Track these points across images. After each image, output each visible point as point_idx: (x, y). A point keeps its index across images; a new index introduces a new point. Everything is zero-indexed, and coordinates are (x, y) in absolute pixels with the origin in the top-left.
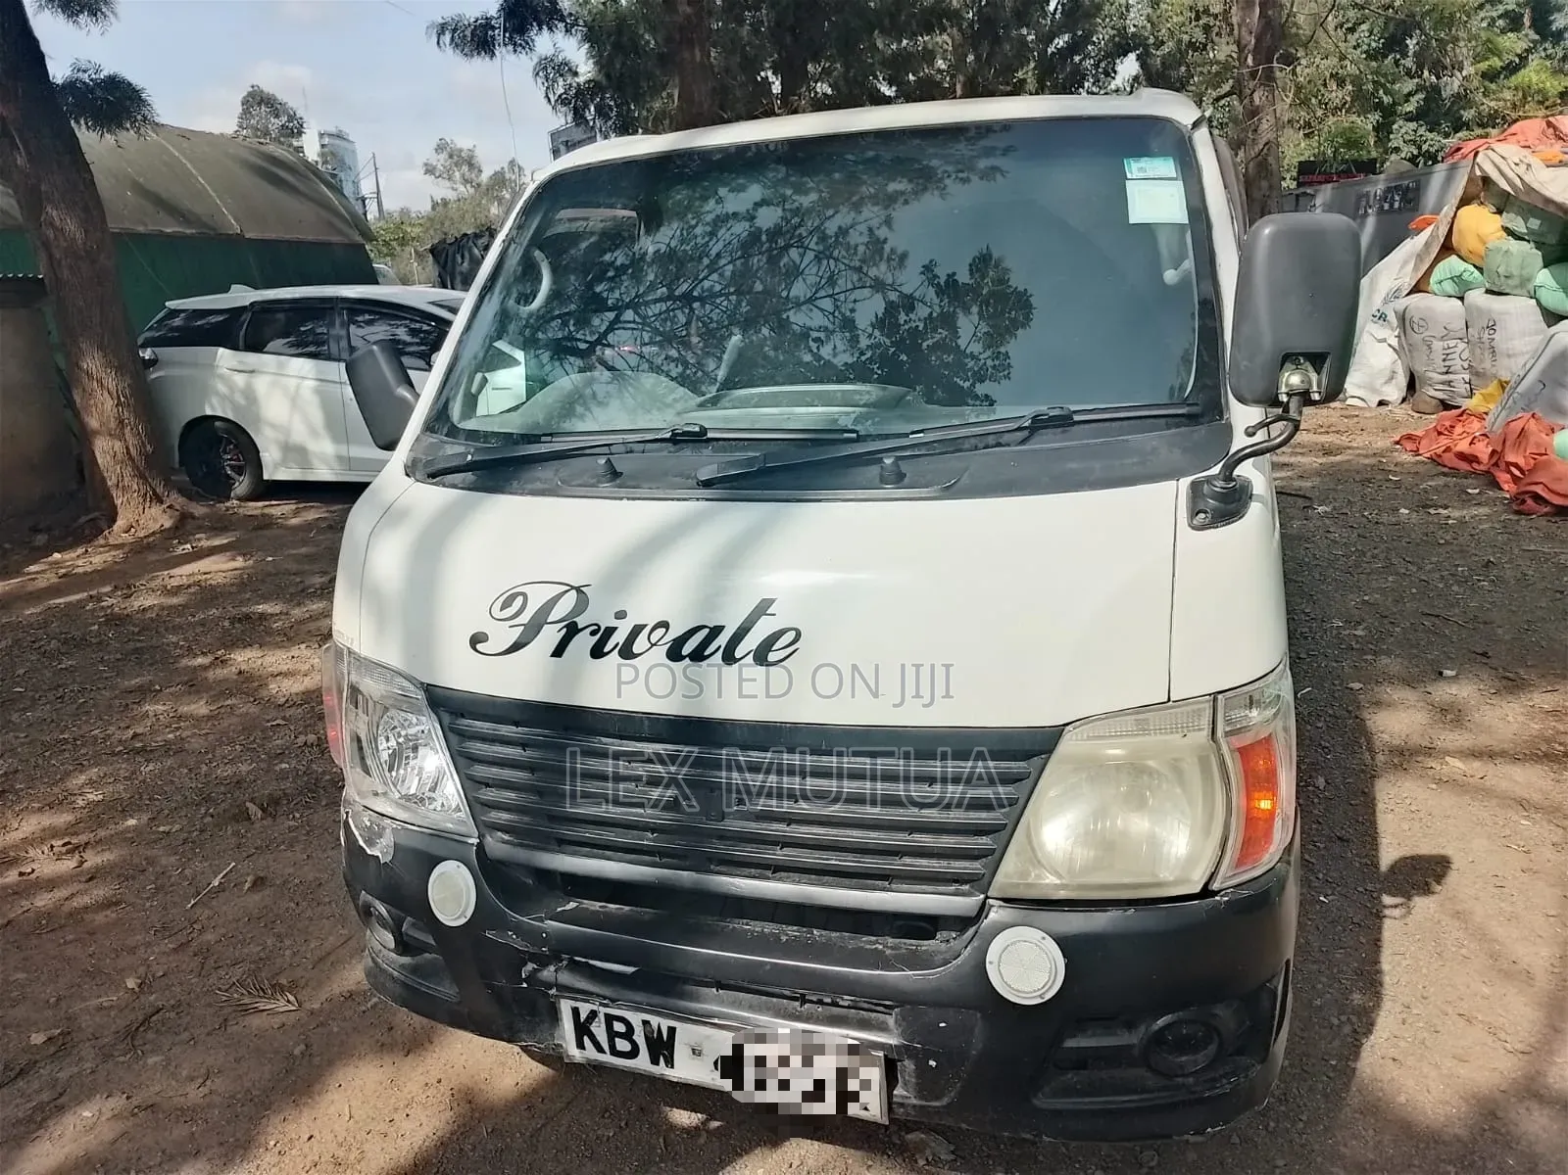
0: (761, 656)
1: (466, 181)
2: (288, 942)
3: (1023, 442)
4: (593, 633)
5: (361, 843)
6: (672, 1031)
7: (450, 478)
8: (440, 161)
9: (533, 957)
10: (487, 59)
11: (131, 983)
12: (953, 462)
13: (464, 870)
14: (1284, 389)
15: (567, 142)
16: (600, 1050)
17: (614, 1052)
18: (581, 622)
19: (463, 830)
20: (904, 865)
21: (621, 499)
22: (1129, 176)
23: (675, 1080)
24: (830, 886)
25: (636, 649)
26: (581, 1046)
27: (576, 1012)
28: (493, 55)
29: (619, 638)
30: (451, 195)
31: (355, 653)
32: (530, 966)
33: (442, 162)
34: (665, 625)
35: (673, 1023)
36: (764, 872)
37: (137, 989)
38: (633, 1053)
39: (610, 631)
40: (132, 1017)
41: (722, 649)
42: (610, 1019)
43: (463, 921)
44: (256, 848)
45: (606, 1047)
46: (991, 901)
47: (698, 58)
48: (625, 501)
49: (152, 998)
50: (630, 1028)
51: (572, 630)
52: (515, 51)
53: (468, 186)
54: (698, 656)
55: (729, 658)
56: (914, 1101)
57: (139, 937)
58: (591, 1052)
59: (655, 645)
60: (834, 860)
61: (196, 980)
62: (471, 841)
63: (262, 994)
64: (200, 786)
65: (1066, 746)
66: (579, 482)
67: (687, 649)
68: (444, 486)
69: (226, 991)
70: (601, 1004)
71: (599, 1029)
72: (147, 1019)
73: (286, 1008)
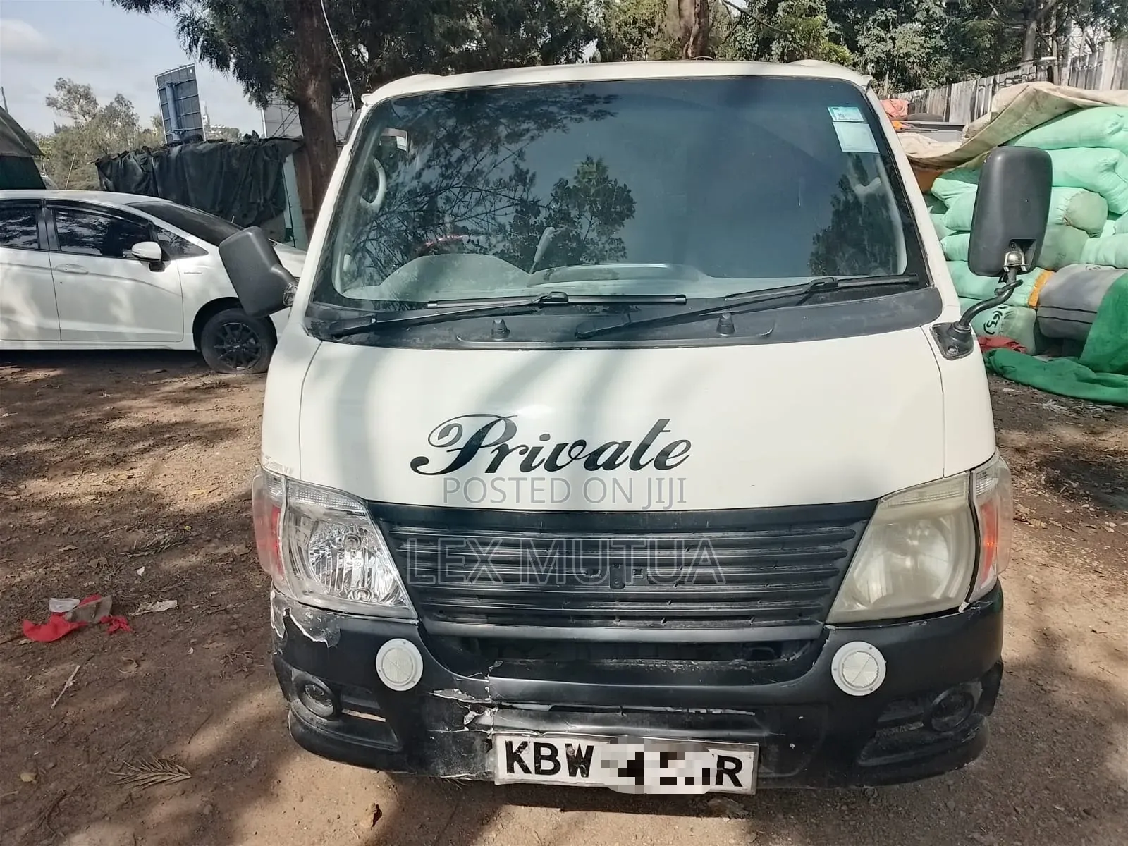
0: (660, 463)
1: (84, 113)
2: (157, 725)
3: (800, 303)
4: (522, 453)
5: (305, 633)
6: (590, 749)
7: (354, 337)
8: (60, 95)
9: (476, 708)
10: (143, 11)
11: (27, 777)
12: (763, 317)
13: (410, 645)
14: (1006, 263)
15: (172, 84)
16: (526, 770)
17: (539, 771)
18: (511, 444)
19: (405, 614)
20: (765, 607)
21: (517, 349)
22: (834, 119)
23: (587, 786)
24: (710, 628)
25: (559, 462)
26: (510, 769)
27: (509, 745)
28: (147, 9)
29: (545, 454)
30: (70, 123)
31: (294, 480)
32: (472, 714)
33: (62, 95)
34: (582, 443)
35: (590, 743)
36: (656, 622)
37: (35, 782)
38: (556, 770)
39: (536, 451)
40: (39, 806)
41: (629, 461)
42: (538, 746)
43: (412, 685)
44: (93, 652)
45: (532, 767)
46: (829, 627)
47: (316, 24)
48: (520, 351)
49: (52, 786)
50: (554, 751)
51: (503, 452)
52: (166, 8)
53: (87, 116)
54: (610, 465)
55: (636, 465)
56: (774, 775)
57: (15, 738)
58: (519, 775)
59: (575, 458)
60: (713, 608)
61: (86, 766)
62: (411, 622)
63: (154, 769)
64: (19, 605)
65: (879, 513)
66: (476, 338)
67: (601, 460)
68: (352, 343)
69: (119, 771)
70: (532, 736)
71: (528, 756)
72: (55, 806)
73: (180, 778)
